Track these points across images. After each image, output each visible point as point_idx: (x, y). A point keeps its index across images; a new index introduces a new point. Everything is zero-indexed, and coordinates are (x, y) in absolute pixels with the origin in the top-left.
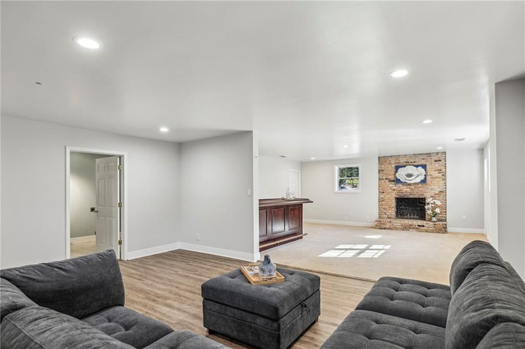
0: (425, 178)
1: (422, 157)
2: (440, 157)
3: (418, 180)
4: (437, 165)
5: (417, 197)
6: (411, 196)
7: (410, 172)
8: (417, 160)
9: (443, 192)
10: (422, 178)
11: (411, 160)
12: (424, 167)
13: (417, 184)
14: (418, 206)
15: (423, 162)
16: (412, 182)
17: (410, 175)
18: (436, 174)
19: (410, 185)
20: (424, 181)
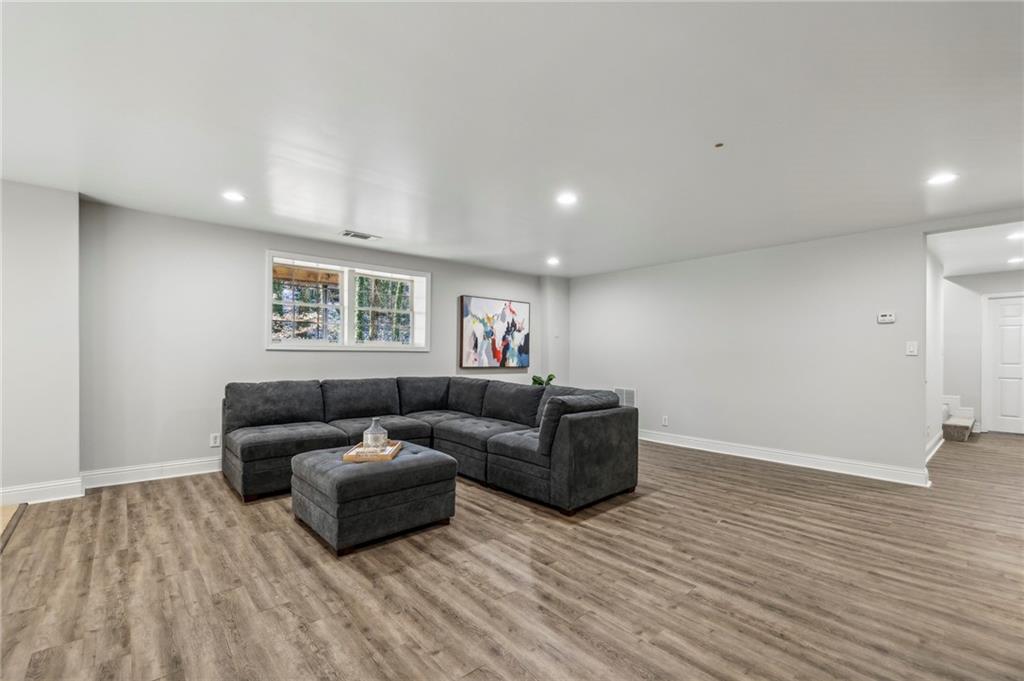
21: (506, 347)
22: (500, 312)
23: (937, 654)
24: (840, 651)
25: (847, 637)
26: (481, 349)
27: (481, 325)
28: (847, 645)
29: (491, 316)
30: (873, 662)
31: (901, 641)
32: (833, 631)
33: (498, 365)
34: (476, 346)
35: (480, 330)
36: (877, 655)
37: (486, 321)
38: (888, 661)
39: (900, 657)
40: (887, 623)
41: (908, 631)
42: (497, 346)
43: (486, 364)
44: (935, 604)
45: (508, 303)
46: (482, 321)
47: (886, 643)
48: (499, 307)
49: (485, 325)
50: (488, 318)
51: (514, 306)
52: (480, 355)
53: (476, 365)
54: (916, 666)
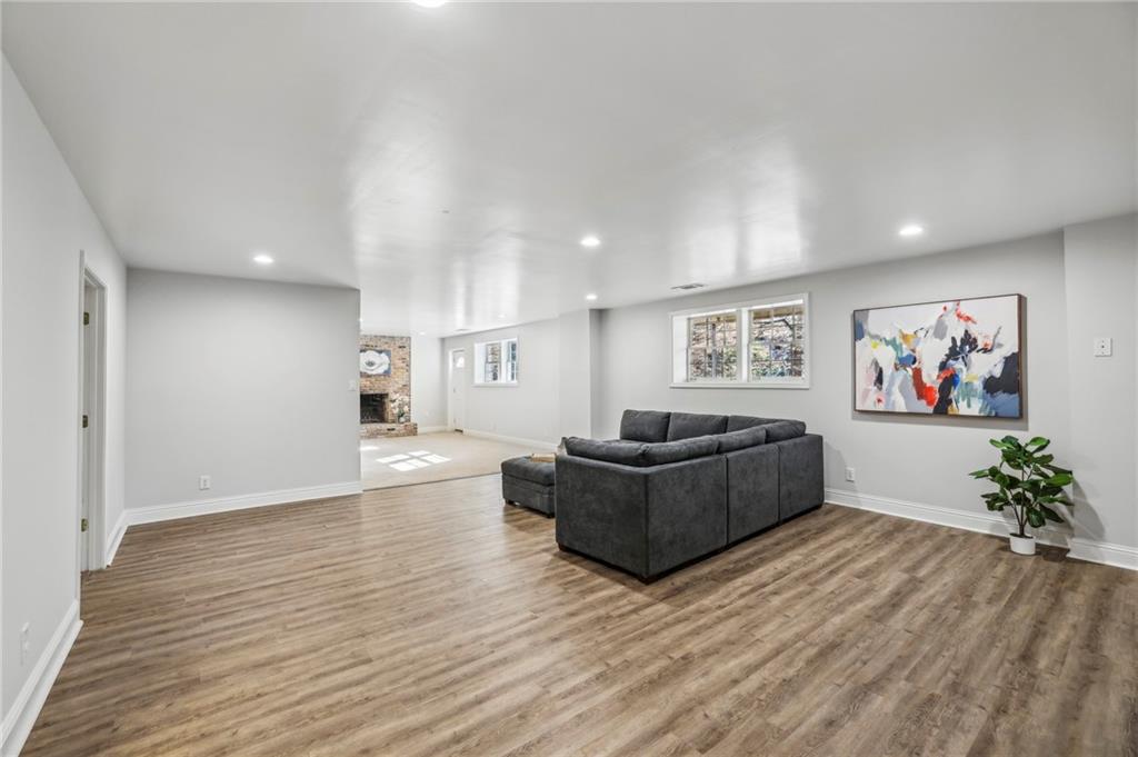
0: (389, 369)
1: (385, 340)
2: (403, 344)
3: (381, 371)
4: (401, 352)
5: (377, 392)
6: (372, 392)
7: (372, 359)
8: (379, 343)
9: (406, 388)
10: (385, 367)
11: (371, 343)
12: (388, 353)
13: (380, 375)
14: (369, 405)
15: (385, 347)
16: (374, 373)
17: (371, 364)
18: (400, 364)
19: (369, 376)
20: (387, 373)
21: (950, 381)
22: (933, 321)
23: (273, 626)
24: (316, 597)
25: (321, 604)
26: (891, 383)
27: (890, 348)
28: (316, 602)
29: (909, 332)
30: (298, 603)
31: (295, 620)
32: (329, 602)
33: (930, 410)
34: (879, 380)
35: (887, 357)
36: (301, 606)
37: (899, 341)
38: (293, 607)
39: (289, 613)
40: (311, 624)
41: (298, 628)
42: (925, 379)
43: (901, 406)
44: (300, 664)
45: (950, 306)
46: (892, 343)
47: (301, 614)
48: (931, 316)
49: (897, 348)
50: (905, 337)
51: (965, 309)
52: (889, 393)
53: (881, 407)
54: (279, 614)
